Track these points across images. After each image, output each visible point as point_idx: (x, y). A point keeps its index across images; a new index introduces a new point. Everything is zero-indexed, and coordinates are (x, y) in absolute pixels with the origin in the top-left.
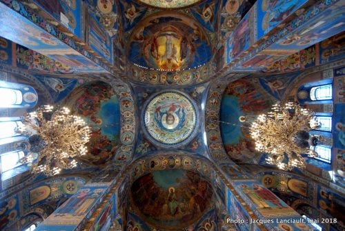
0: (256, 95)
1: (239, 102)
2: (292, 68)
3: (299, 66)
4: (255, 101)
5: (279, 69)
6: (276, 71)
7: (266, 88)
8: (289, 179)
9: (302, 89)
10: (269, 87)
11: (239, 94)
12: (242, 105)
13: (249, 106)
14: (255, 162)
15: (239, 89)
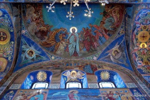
0: (103, 39)
1: (94, 25)
2: (137, 59)
3: (139, 65)
4: (96, 41)
5: (136, 48)
6: (134, 45)
7: (113, 45)
8: (7, 59)
9: (112, 74)
10: (113, 47)
11: (104, 23)
12: (90, 28)
13: (90, 35)
14: (24, 32)
15: (111, 21)
